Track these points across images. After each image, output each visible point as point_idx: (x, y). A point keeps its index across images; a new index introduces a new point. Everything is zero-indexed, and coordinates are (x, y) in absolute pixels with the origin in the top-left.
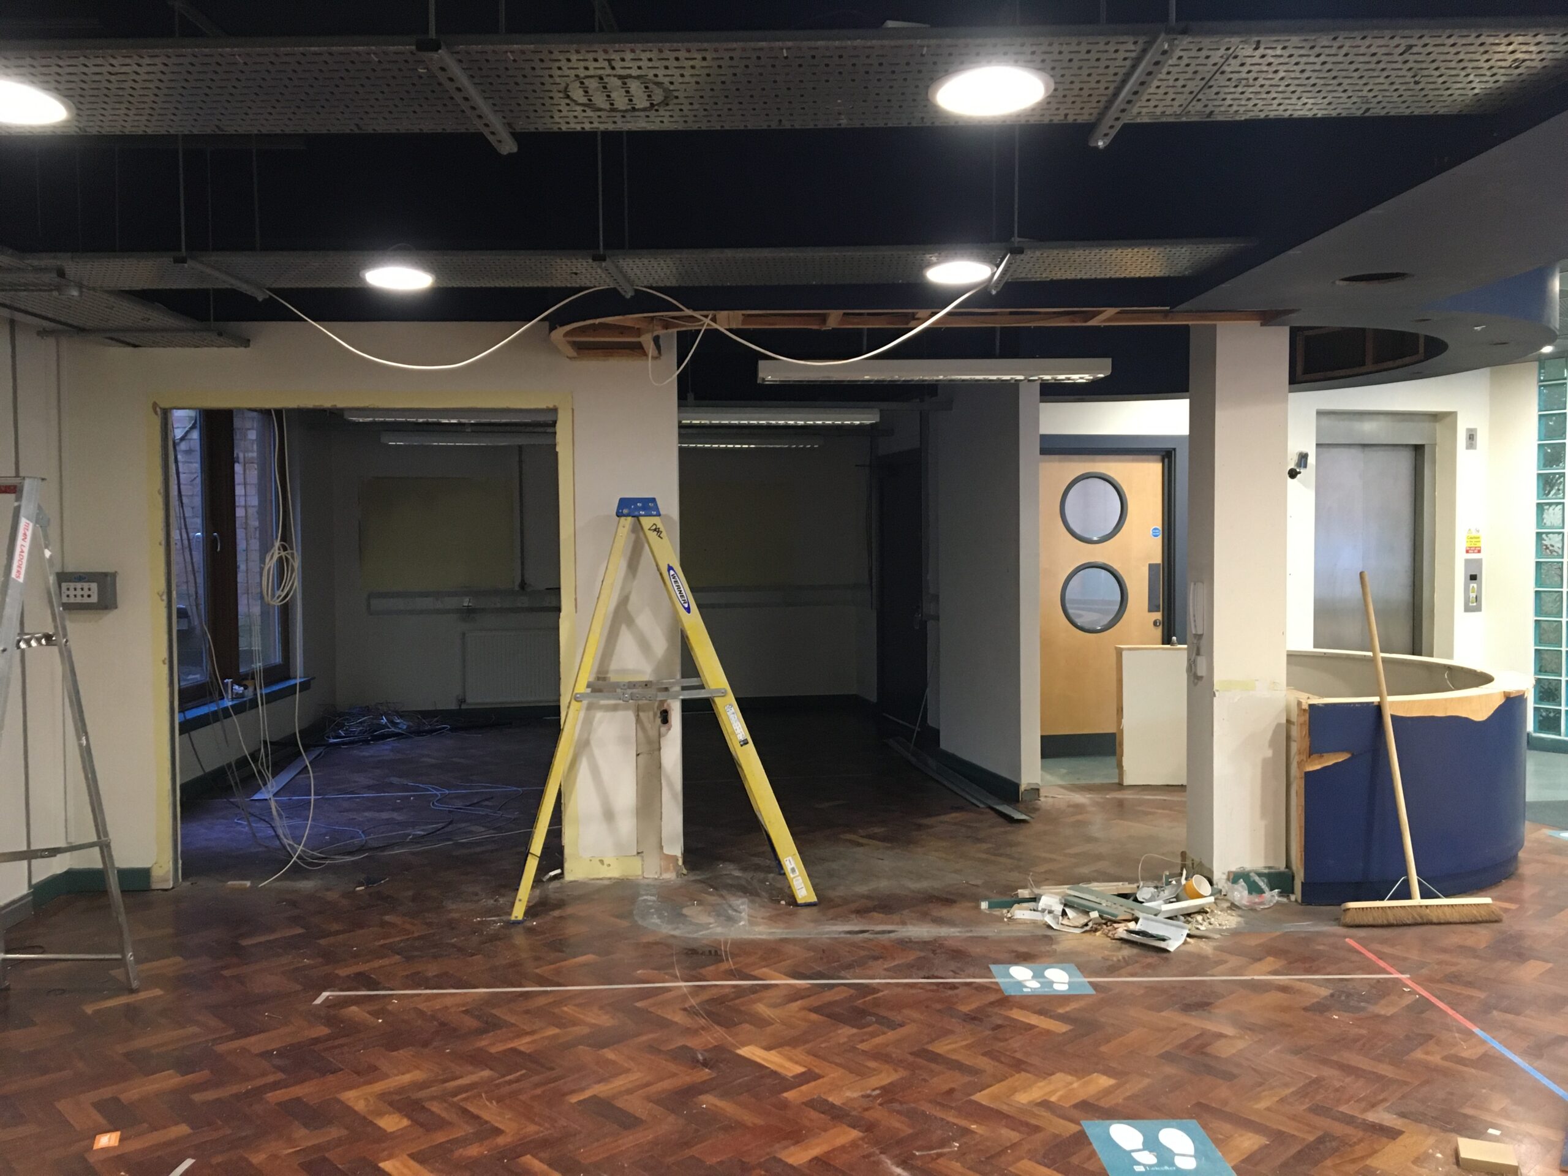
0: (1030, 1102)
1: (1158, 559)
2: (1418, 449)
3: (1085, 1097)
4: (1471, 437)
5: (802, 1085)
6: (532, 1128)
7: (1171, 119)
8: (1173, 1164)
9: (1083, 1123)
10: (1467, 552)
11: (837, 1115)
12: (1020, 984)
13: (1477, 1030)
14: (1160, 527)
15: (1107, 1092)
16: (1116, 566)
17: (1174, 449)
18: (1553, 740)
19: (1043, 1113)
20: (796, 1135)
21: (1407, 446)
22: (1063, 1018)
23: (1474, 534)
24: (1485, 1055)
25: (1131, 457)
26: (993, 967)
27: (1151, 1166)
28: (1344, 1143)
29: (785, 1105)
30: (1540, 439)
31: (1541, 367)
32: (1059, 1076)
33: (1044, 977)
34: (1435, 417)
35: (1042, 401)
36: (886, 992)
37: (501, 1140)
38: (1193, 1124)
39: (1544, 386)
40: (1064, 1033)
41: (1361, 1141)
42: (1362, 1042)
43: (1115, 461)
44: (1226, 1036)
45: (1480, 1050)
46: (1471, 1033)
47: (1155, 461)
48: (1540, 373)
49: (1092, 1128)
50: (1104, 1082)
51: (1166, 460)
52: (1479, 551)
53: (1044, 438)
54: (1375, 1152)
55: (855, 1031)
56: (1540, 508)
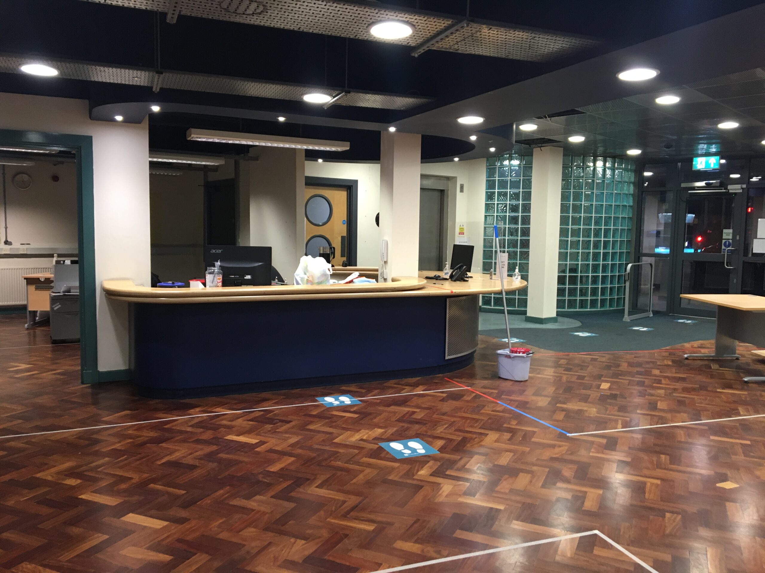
0: (356, 440)
1: (345, 234)
2: (442, 191)
3: (375, 436)
4: (462, 187)
5: (261, 446)
6: (146, 475)
7: (443, 50)
8: (417, 452)
9: (379, 444)
10: (459, 234)
11: (283, 454)
12: (331, 403)
13: (498, 402)
14: (346, 219)
15: (383, 434)
16: (328, 236)
17: (352, 186)
18: (489, 308)
19: (361, 442)
20: (271, 462)
21: (438, 190)
22: (354, 412)
23: (462, 227)
24: (505, 409)
25: (334, 188)
26: (317, 398)
27: (410, 454)
28: (471, 439)
29: (258, 453)
30: (486, 190)
31: (487, 160)
32: (363, 431)
33: (339, 400)
34: (448, 178)
35: (306, 160)
36: (277, 411)
37: (134, 481)
38: (418, 439)
39: (489, 168)
40: (357, 417)
41: (476, 438)
42: (463, 409)
43: (328, 189)
44: (417, 412)
45: (503, 408)
46: (498, 403)
47: (344, 191)
48: (487, 163)
49: (383, 445)
50: (380, 431)
51: (349, 190)
52: (463, 234)
53: (307, 178)
54: (482, 441)
55: (272, 426)
56: (486, 216)
